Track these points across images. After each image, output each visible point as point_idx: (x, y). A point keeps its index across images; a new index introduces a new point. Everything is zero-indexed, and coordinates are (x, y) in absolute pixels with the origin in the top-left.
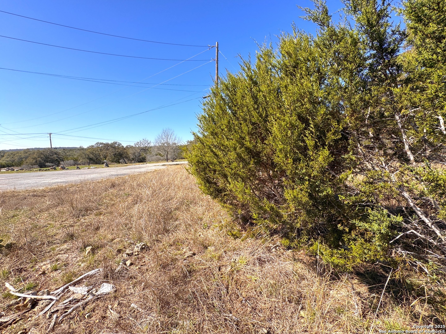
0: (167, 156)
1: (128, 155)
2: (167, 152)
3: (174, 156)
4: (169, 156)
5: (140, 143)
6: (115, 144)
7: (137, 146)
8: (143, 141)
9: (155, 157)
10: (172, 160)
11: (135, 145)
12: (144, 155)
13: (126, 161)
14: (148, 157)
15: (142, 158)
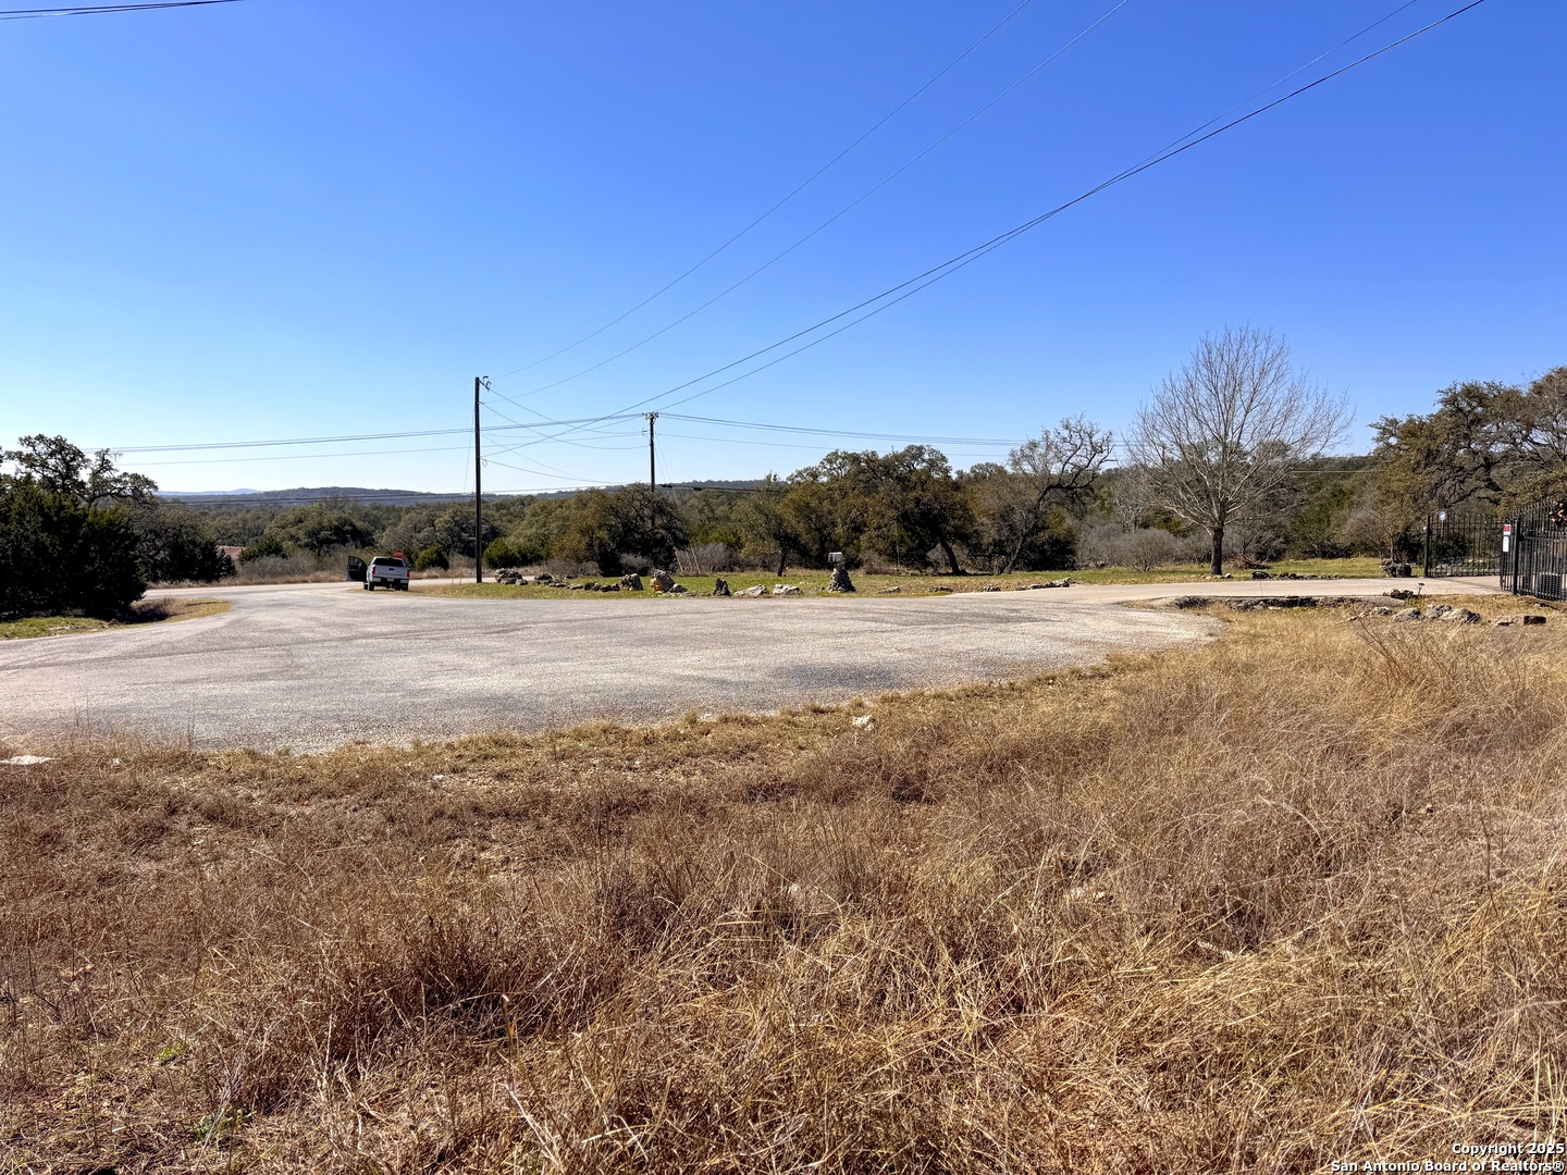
0: (1219, 533)
1: (971, 519)
2: (1224, 505)
3: (1269, 535)
4: (1232, 537)
5: (1041, 450)
6: (914, 457)
7: (1027, 468)
8: (1065, 433)
9: (1136, 536)
10: (1252, 559)
11: (1016, 463)
12: (1070, 521)
13: (961, 553)
14: (1090, 539)
15: (1055, 542)
